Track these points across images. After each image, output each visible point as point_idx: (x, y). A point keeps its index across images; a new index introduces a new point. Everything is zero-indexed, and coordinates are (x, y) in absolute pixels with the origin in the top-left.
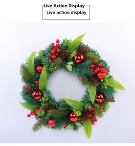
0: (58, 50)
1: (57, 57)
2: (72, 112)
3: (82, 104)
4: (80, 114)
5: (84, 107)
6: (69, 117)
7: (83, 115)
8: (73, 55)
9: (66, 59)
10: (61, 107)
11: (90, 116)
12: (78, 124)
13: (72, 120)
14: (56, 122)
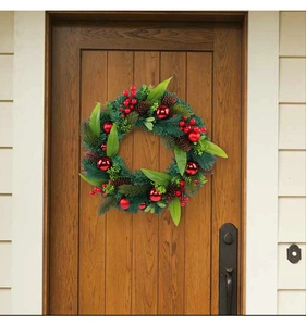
0: (134, 101)
1: (132, 110)
2: (152, 188)
3: (167, 177)
4: (164, 191)
5: (170, 182)
6: (148, 196)
7: (167, 191)
8: (154, 108)
9: (145, 114)
10: (138, 181)
11: (178, 193)
12: (162, 205)
13: (153, 199)
14: (131, 203)
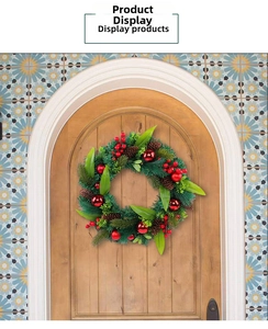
0: (124, 146)
1: (122, 154)
2: (140, 222)
3: (153, 212)
4: (150, 224)
5: (155, 216)
6: (136, 229)
7: (153, 225)
8: (141, 152)
9: (133, 157)
10: (127, 215)
11: (163, 226)
12: (148, 237)
13: (141, 231)
14: (121, 235)
